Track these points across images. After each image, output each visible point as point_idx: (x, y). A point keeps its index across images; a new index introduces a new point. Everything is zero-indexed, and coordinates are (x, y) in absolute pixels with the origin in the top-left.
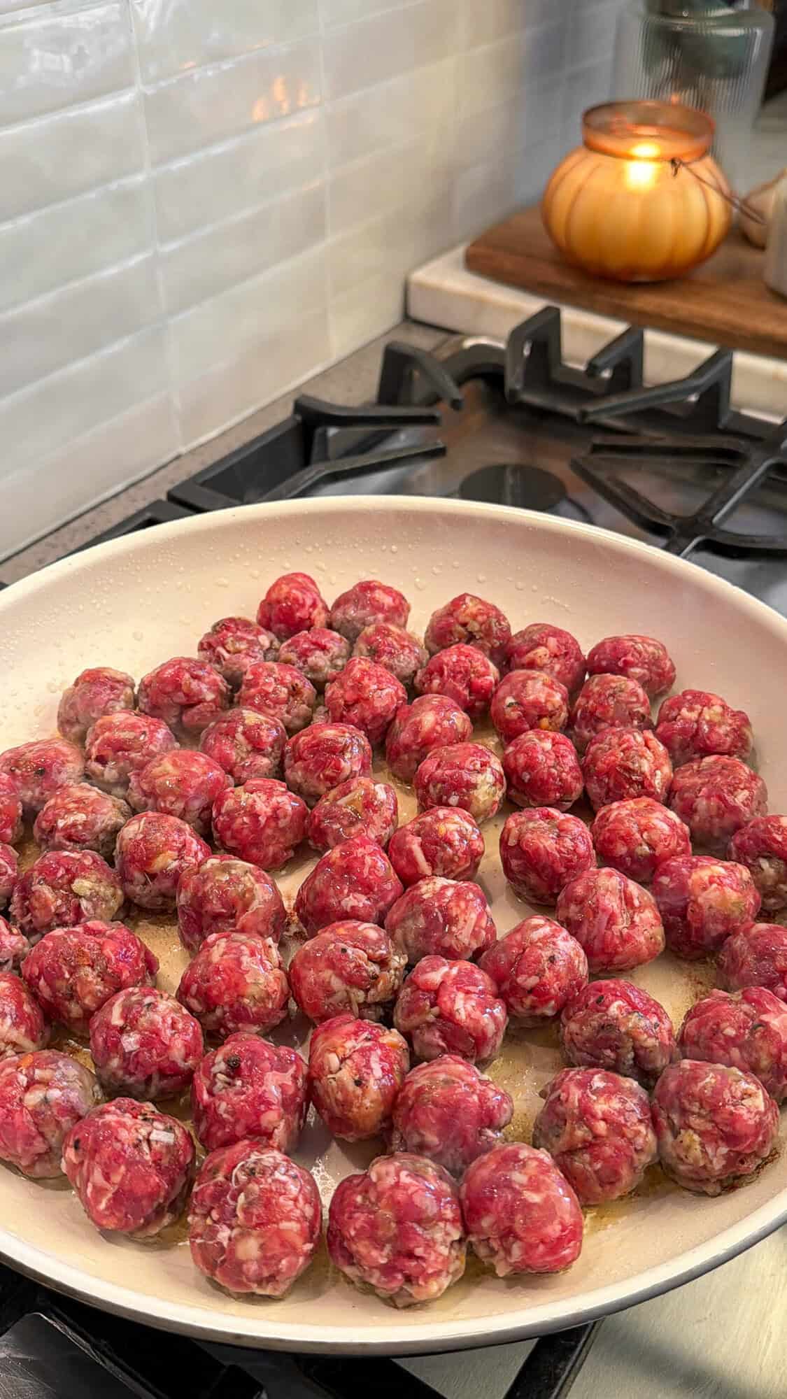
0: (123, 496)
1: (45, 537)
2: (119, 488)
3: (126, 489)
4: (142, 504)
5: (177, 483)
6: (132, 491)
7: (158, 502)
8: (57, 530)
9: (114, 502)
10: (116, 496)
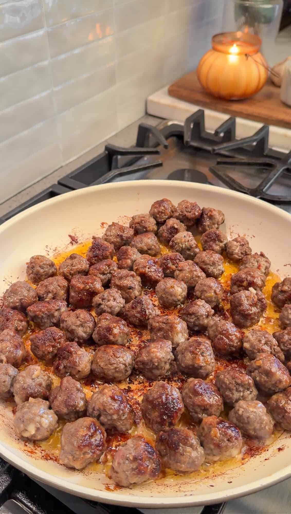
0: (41, 182)
1: (12, 198)
2: (39, 178)
3: (42, 179)
4: (49, 185)
5: (62, 177)
6: (44, 180)
7: (55, 185)
8: (16, 195)
9: (37, 184)
10: (38, 182)
